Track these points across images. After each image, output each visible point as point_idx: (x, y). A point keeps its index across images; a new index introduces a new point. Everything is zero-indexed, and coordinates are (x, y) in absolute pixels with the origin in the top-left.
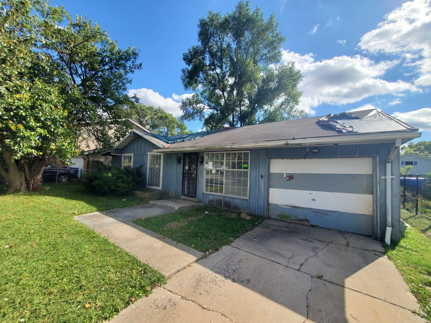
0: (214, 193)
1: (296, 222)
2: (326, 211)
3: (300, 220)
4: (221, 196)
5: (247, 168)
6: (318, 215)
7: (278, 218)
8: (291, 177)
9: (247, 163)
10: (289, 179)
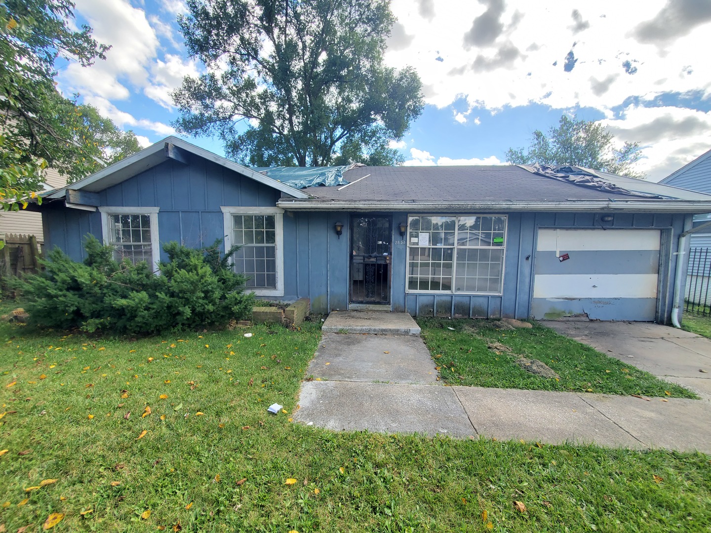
0: (430, 292)
1: (571, 319)
2: (609, 299)
3: (576, 316)
4: (447, 295)
5: (500, 244)
6: (599, 305)
7: (545, 318)
8: (565, 257)
9: (501, 236)
10: (564, 260)
